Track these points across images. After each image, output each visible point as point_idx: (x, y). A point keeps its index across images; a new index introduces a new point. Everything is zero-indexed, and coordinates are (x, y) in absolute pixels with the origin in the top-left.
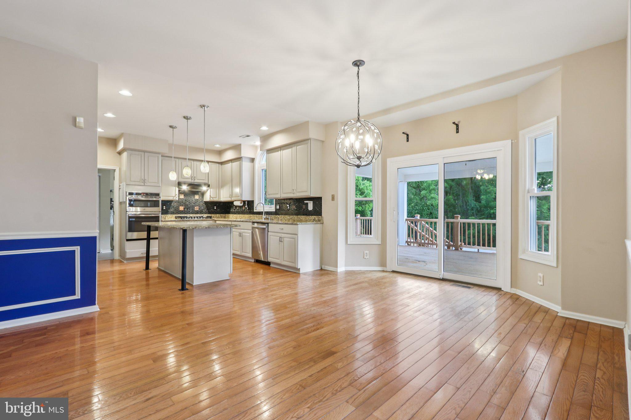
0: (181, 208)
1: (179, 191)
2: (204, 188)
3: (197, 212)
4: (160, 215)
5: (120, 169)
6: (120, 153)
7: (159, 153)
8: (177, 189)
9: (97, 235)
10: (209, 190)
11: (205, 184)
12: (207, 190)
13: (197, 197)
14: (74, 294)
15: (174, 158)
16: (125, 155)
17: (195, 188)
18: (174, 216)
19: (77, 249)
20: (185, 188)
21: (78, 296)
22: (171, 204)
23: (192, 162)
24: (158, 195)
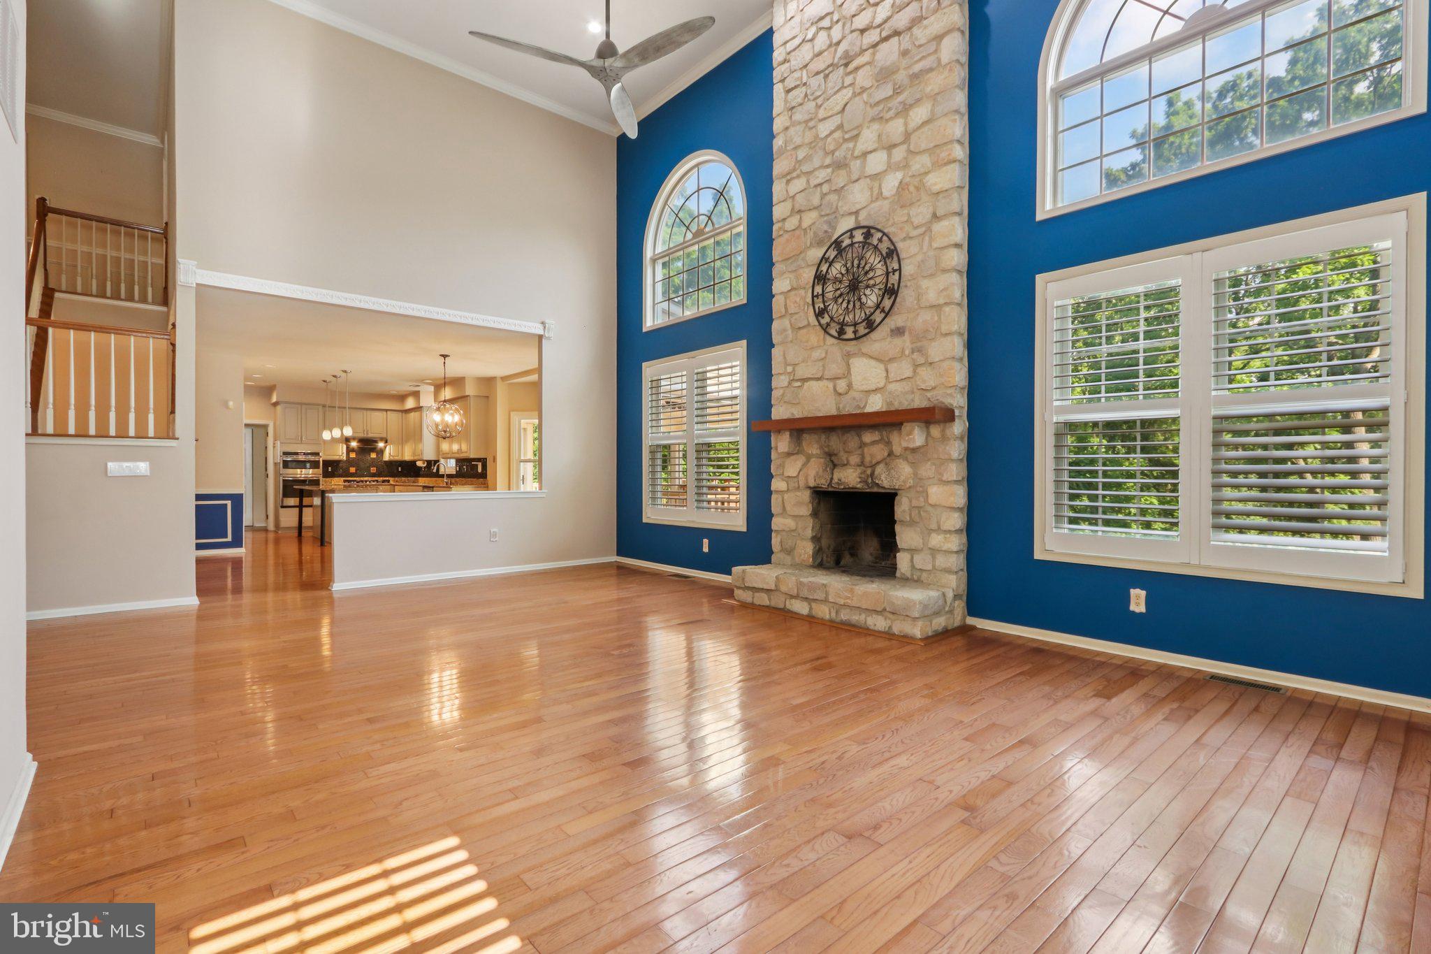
0: (352, 470)
1: (348, 448)
2: (381, 445)
3: (374, 475)
4: (321, 478)
5: (275, 424)
6: (275, 404)
7: (318, 405)
8: (345, 446)
9: (243, 492)
10: (388, 448)
11: (382, 439)
12: (385, 447)
13: (373, 455)
14: (226, 536)
15: (339, 407)
16: (279, 408)
17: (367, 444)
18: (343, 479)
19: (229, 503)
20: (354, 444)
21: (229, 539)
22: (338, 465)
23: (365, 412)
24: (317, 454)
